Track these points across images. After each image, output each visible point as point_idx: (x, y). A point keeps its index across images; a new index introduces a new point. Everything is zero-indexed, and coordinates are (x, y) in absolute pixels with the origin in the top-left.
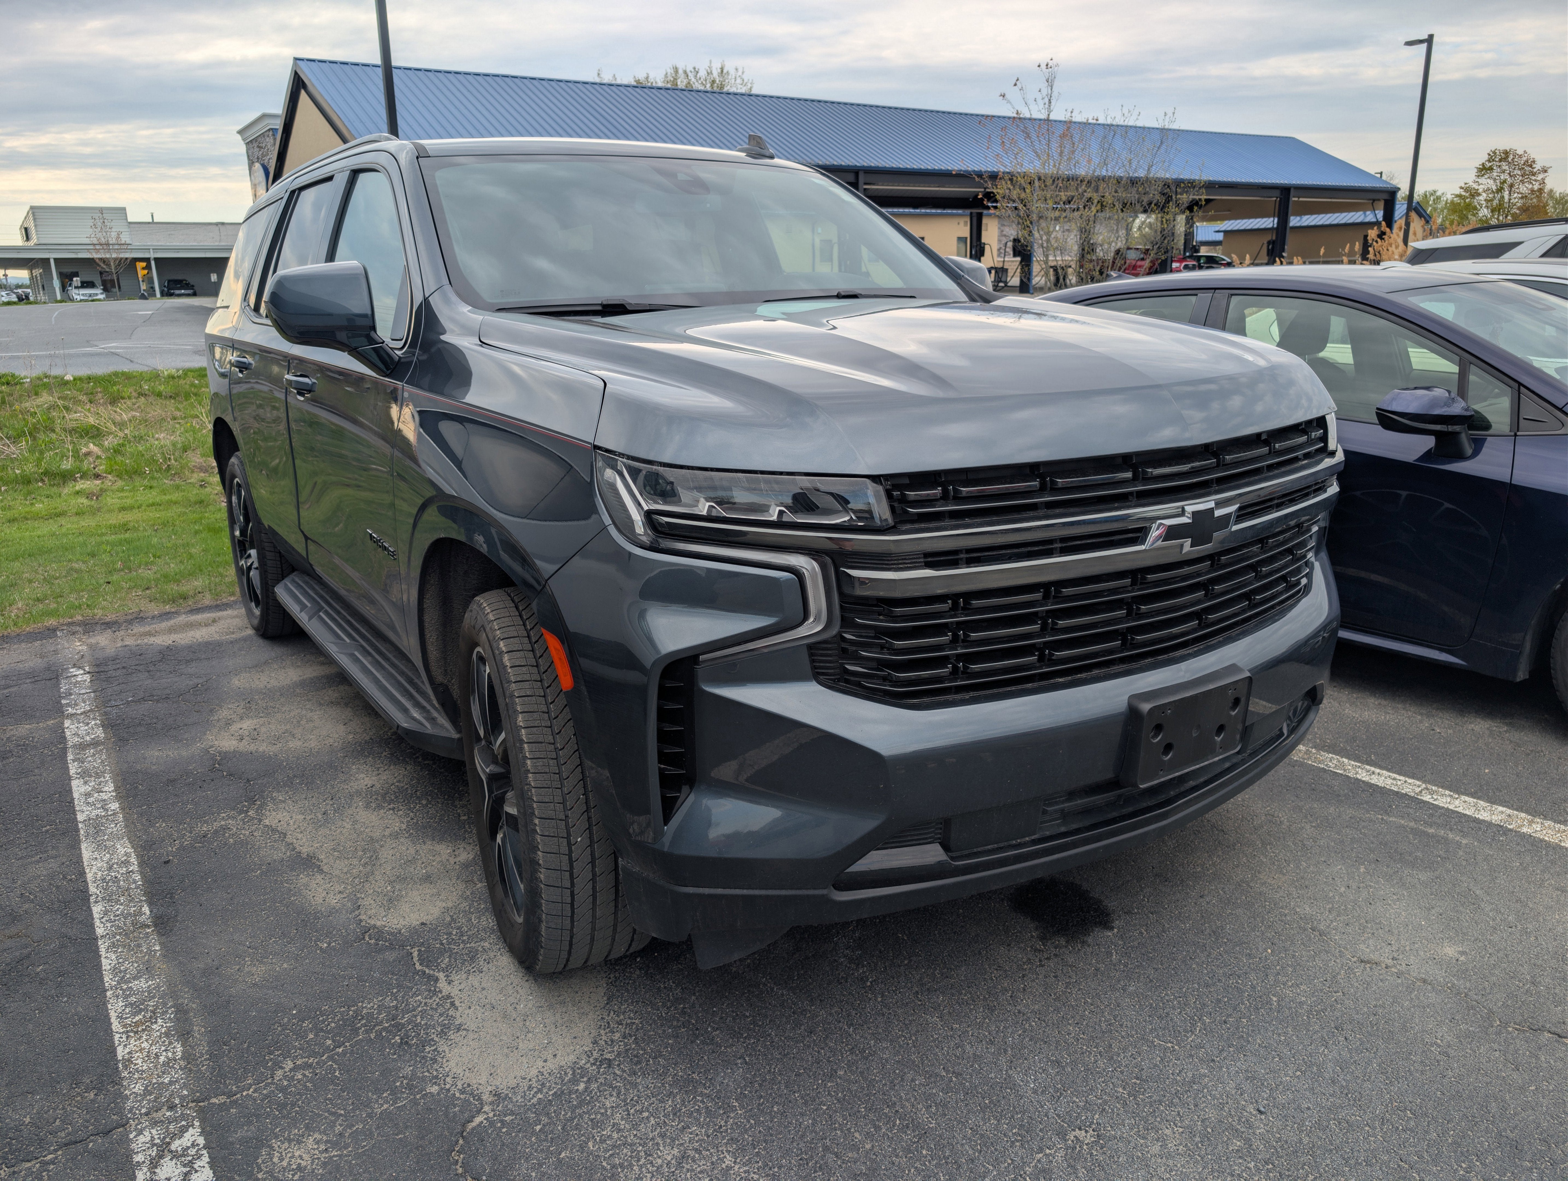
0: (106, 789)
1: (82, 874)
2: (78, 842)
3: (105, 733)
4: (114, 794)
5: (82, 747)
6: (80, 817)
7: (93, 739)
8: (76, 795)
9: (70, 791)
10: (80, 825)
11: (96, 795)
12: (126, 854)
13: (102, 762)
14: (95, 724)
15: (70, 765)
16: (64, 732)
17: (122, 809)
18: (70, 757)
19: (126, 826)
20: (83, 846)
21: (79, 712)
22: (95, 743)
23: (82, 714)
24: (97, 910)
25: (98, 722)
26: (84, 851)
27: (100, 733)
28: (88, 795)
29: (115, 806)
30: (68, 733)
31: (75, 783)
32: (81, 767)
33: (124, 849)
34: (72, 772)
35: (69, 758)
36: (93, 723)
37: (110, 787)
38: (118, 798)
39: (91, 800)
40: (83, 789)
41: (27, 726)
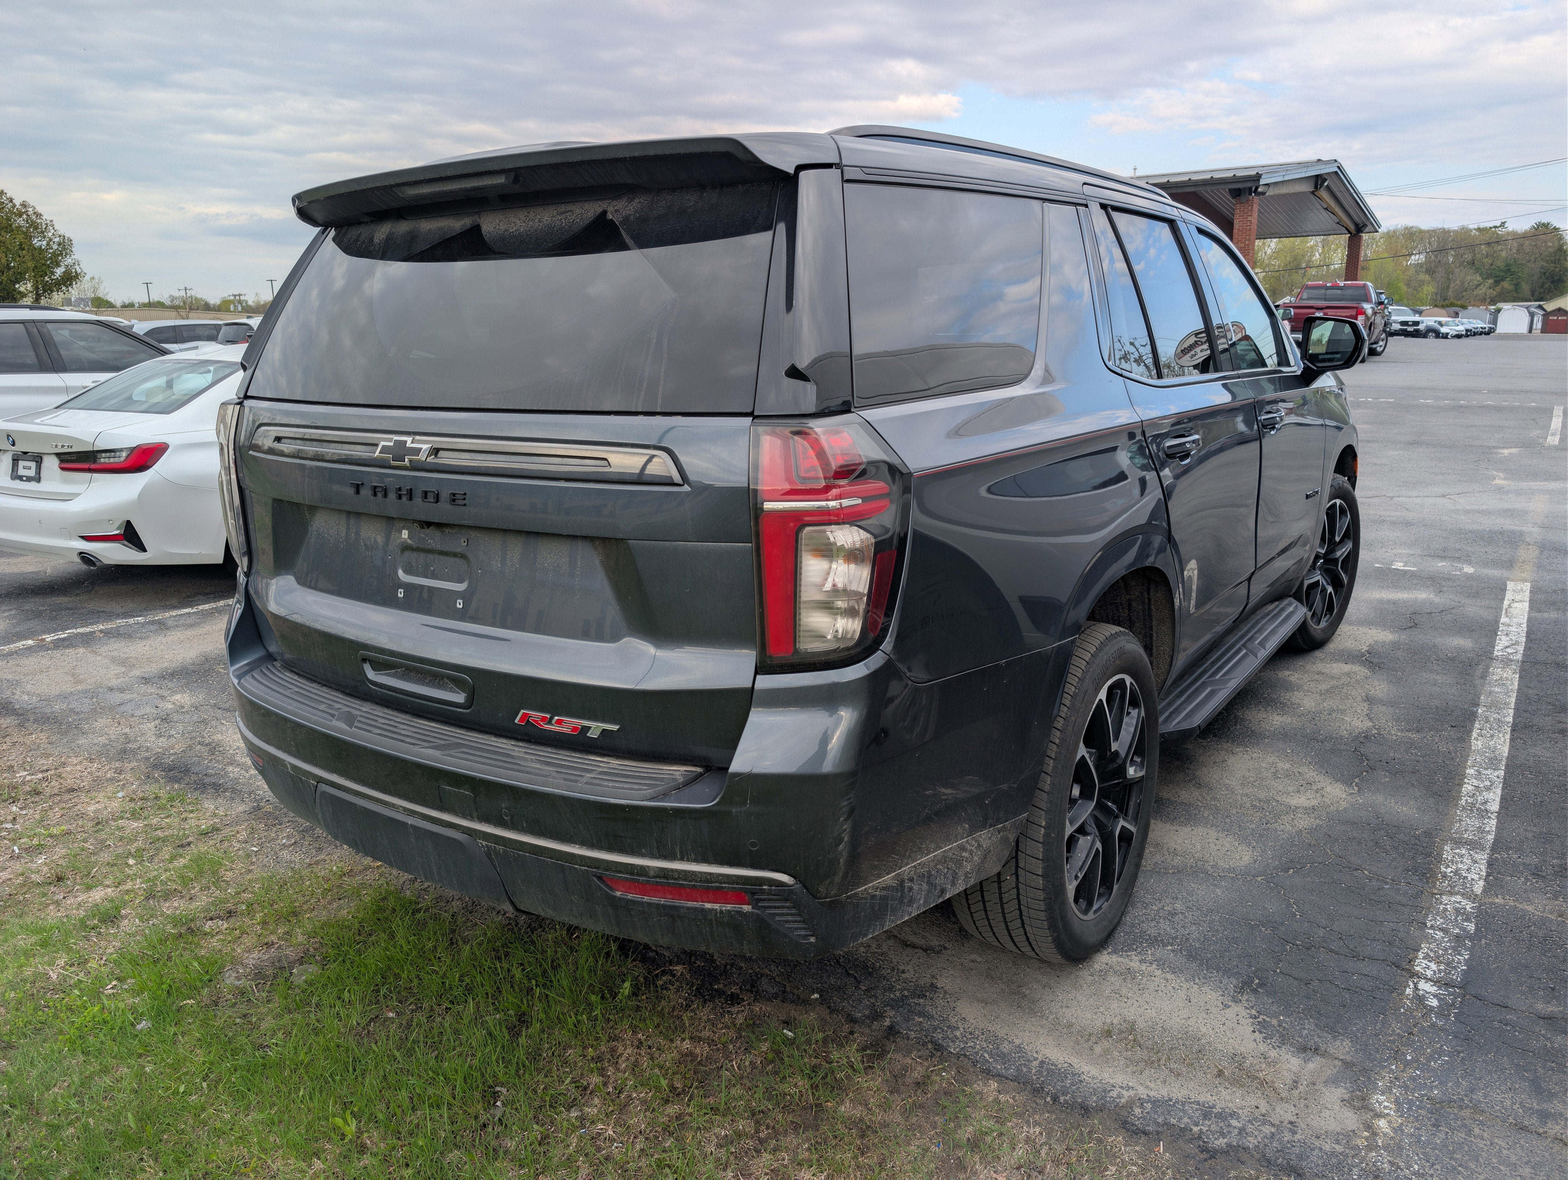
0: (1470, 788)
1: (1512, 740)
2: (1508, 758)
3: (1443, 849)
4: (1466, 780)
5: (1474, 845)
6: (1502, 773)
7: (1459, 848)
8: (1499, 791)
9: (1503, 799)
10: (1503, 768)
11: (1482, 785)
12: (1477, 740)
13: (1461, 820)
14: (1448, 866)
15: (1494, 829)
16: (1488, 875)
17: (1466, 768)
18: (1491, 837)
19: (1468, 756)
20: (1506, 754)
21: (1458, 898)
22: (1459, 842)
23: (1457, 894)
24: (1510, 719)
25: (1443, 869)
26: (1507, 752)
27: (1448, 852)
28: (1488, 789)
29: (1470, 771)
30: (1483, 868)
31: (1495, 807)
32: (1484, 824)
33: (1477, 743)
34: (1494, 822)
35: (1493, 837)
36: (1449, 870)
37: (1467, 788)
38: (1464, 776)
39: (1488, 783)
40: (1489, 796)
41: (1530, 908)
